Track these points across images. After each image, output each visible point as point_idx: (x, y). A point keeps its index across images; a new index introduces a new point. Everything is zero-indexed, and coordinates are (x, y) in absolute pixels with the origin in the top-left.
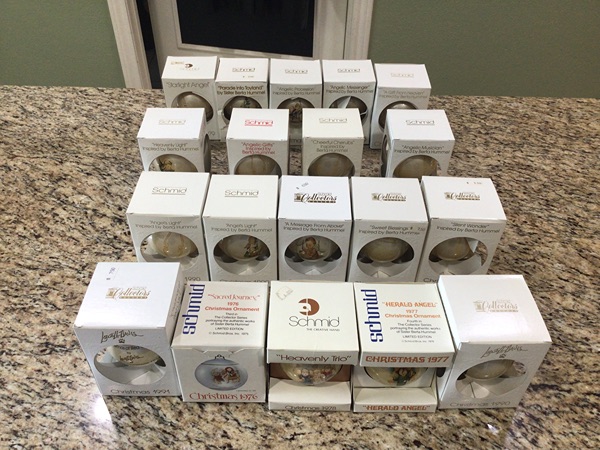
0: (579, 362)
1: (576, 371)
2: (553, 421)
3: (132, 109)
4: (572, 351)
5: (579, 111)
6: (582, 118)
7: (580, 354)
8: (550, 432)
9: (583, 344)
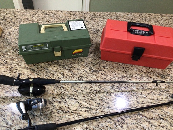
0: (138, 101)
1: (137, 103)
2: (128, 120)
3: (7, 16)
4: (137, 97)
5: (149, 17)
6: (149, 20)
7: (139, 98)
8: (127, 123)
9: (140, 95)
